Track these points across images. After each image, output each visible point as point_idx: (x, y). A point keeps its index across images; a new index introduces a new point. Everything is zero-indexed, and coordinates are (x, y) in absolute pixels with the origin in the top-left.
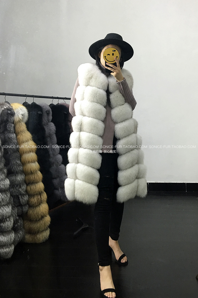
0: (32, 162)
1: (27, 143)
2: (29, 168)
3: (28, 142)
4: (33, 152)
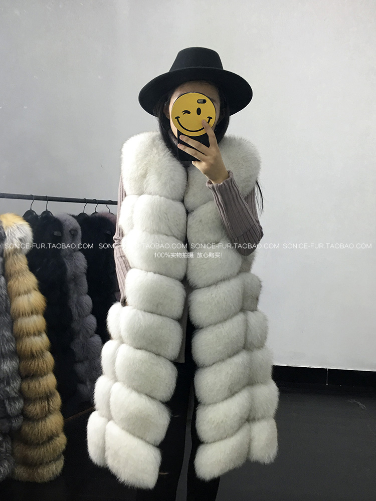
0: (35, 334)
1: (26, 296)
2: (27, 347)
3: (29, 294)
4: (37, 313)
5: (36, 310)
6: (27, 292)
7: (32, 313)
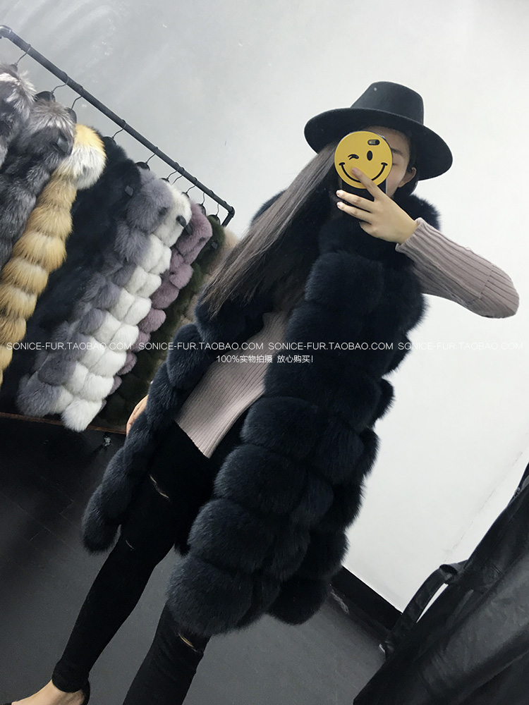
0: (24, 289)
1: (45, 237)
2: (5, 297)
3: (50, 238)
4: (44, 267)
5: (45, 261)
6: (49, 234)
7: (38, 262)
